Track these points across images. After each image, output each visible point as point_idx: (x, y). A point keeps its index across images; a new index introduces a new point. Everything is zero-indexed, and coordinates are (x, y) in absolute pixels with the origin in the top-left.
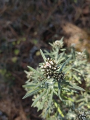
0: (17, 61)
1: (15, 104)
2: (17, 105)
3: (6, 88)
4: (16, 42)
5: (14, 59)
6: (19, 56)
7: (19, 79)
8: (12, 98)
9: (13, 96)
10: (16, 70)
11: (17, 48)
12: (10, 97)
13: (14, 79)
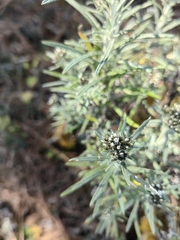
0: (33, 100)
1: (28, 188)
2: (32, 189)
3: (8, 154)
4: (30, 63)
5: (27, 97)
6: (36, 89)
7: (36, 134)
8: (21, 175)
9: (23, 171)
10: (30, 118)
11: (31, 75)
12: (16, 174)
13: (25, 135)
